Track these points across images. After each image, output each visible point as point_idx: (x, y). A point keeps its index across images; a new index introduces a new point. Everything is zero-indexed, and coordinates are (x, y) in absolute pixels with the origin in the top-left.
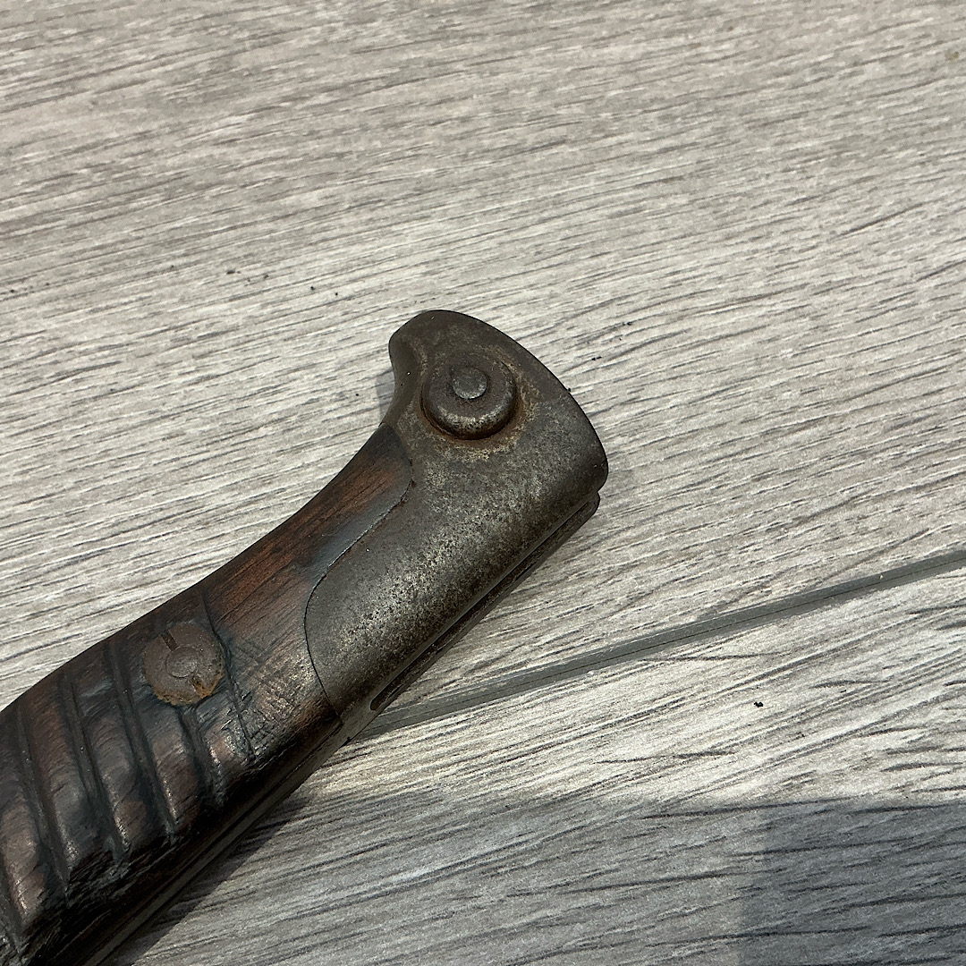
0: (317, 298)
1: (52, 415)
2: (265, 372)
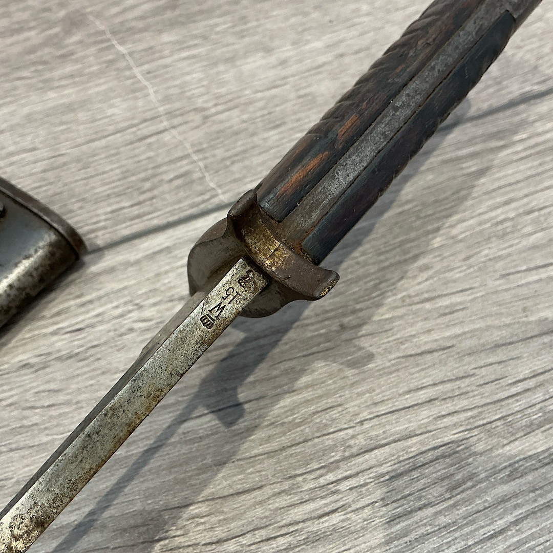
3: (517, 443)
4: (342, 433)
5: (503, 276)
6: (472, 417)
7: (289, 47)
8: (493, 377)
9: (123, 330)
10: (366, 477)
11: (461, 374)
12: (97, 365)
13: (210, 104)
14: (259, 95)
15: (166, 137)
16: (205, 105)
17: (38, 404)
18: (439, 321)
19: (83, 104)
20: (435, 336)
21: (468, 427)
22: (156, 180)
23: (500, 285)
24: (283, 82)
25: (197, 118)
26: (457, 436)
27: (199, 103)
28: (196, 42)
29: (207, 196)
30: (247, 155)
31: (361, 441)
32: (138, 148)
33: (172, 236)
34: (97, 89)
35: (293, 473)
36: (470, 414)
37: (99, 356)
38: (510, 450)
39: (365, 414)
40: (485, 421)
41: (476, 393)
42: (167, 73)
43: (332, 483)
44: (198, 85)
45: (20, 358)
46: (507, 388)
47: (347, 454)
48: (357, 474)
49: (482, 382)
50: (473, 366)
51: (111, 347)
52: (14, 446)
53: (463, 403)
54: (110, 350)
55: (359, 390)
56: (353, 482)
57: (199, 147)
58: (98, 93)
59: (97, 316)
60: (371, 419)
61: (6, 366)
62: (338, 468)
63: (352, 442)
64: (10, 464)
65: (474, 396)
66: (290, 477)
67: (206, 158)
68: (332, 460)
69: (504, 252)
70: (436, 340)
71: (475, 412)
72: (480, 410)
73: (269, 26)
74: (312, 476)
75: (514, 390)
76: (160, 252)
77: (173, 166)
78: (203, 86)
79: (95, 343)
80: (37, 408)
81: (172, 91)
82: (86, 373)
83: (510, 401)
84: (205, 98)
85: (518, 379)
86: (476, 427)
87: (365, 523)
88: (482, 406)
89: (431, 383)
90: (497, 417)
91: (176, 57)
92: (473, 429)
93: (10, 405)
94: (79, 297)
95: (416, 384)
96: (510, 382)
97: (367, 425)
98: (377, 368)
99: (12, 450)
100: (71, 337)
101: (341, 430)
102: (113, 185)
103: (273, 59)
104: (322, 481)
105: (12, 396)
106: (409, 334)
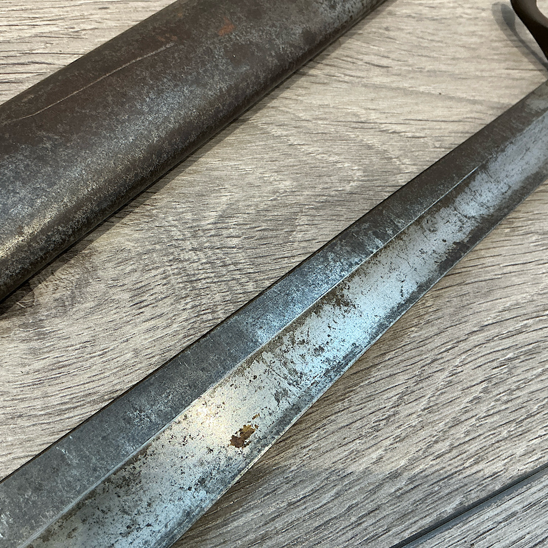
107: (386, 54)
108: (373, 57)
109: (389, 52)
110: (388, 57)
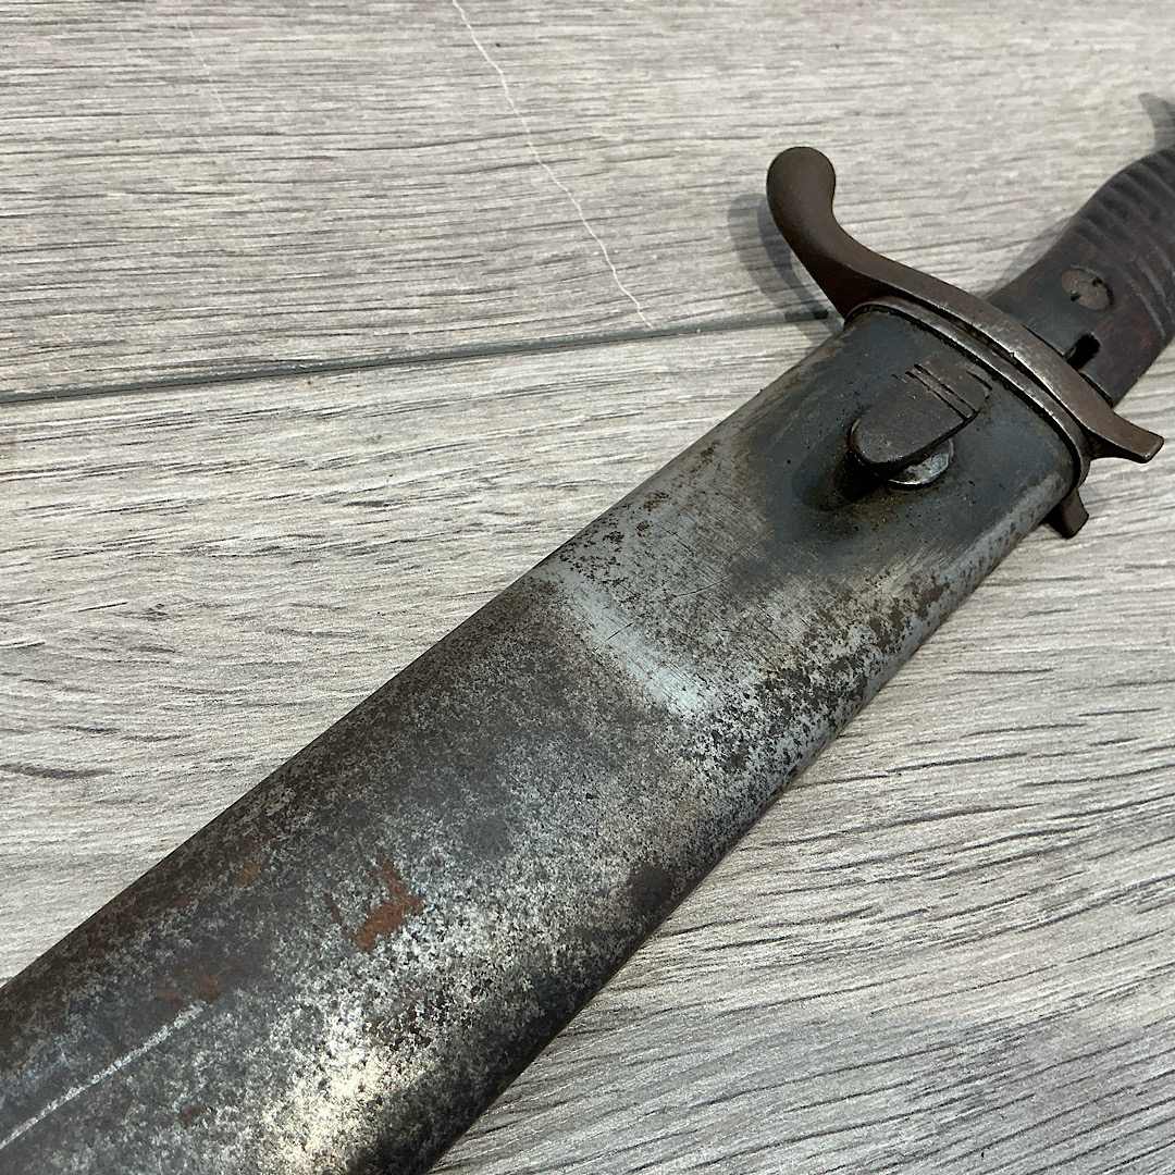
0: (1082, 47)
1: (958, 79)
2: (1073, 82)
3: (1152, 850)
4: (866, 783)
5: (1130, 568)
6: (1082, 796)
7: (763, 71)
8: (1115, 735)
9: (461, 522)
10: (907, 865)
11: (1064, 720)
12: (413, 576)
13: (619, 138)
14: (709, 145)
15: (536, 177)
16: (608, 137)
17: (299, 627)
18: (1026, 622)
19: (370, 70)
20: (1018, 646)
21: (1076, 811)
22: (519, 254)
23: (1124, 583)
24: (753, 133)
25: (595, 157)
26: (1056, 822)
27: (597, 128)
28: (588, 12)
29: (615, 309)
30: (690, 250)
31: (895, 804)
32: (482, 184)
33: (552, 368)
34: (396, 49)
35: (782, 837)
36: (1077, 789)
37: (417, 561)
38: (1141, 861)
39: (905, 758)
40: (1102, 806)
41: (1087, 756)
42: (535, 55)
43: (849, 866)
44: (596, 95)
45: (259, 532)
46: (1137, 756)
47: (873, 821)
48: (892, 858)
49: (1098, 740)
50: (1083, 710)
51: (441, 550)
52: (252, 698)
53: (1067, 770)
54: (437, 554)
55: (894, 715)
56: (885, 870)
57: (598, 214)
58: (398, 57)
59: (411, 484)
60: (914, 768)
61: (230, 543)
62: (859, 841)
63: (882, 802)
64: (245, 731)
65: (1086, 760)
66: (775, 844)
67: (613, 237)
68: (849, 826)
69: (1132, 527)
70: (1023, 655)
71: (1086, 787)
72: (1095, 785)
73: (723, 20)
74: (814, 849)
75: (1147, 763)
76: (530, 391)
77: (548, 236)
78: (603, 99)
79: (410, 535)
80: (299, 634)
81: (543, 93)
82: (391, 587)
83: (1140, 779)
84: (609, 122)
85: (1153, 745)
86: (1088, 813)
87: (907, 943)
88: (1097, 780)
89: (1015, 726)
90: (1121, 802)
91: (551, 29)
92: (1084, 815)
93: (243, 618)
94: (372, 441)
95: (990, 722)
96: (1142, 748)
97: (907, 777)
98: (924, 683)
99: (247, 705)
100: (360, 514)
101: (864, 778)
102: (435, 243)
103: (733, 86)
104: (832, 860)
105: (245, 602)
106: (979, 636)
107: (105, 721)
108: (47, 736)
109: (123, 710)
110: (110, 731)
